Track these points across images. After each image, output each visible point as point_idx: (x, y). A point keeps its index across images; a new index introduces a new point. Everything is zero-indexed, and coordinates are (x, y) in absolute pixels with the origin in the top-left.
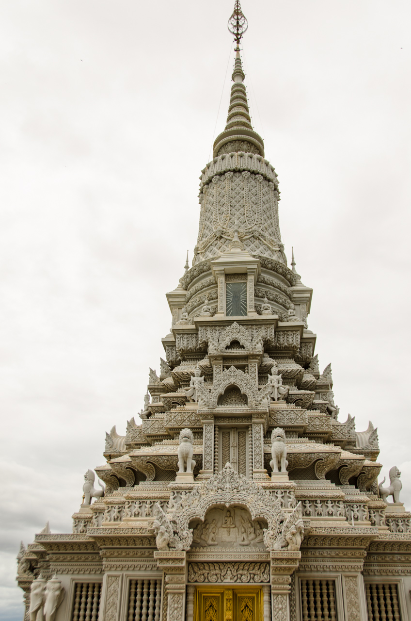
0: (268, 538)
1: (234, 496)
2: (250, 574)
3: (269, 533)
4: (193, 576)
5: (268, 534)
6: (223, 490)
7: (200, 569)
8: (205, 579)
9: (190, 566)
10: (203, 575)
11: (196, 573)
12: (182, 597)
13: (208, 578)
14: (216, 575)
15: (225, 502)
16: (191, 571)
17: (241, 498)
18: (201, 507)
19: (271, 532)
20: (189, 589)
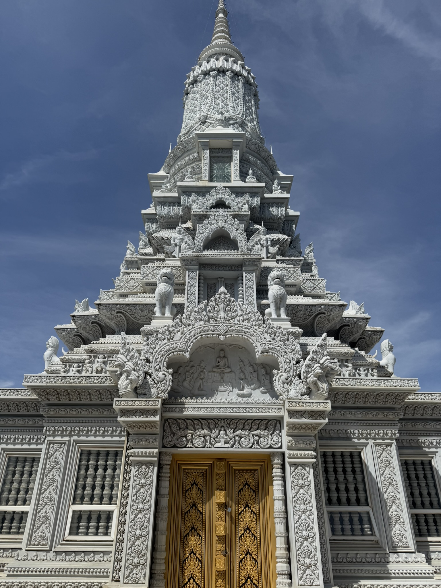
0: (281, 382)
1: (231, 327)
2: (253, 435)
3: (282, 375)
4: (170, 439)
5: (280, 377)
6: (216, 321)
7: (180, 429)
8: (188, 442)
9: (167, 424)
10: (186, 437)
11: (174, 434)
12: (153, 469)
13: (192, 442)
14: (204, 437)
15: (219, 335)
16: (168, 431)
17: (241, 329)
18: (186, 340)
19: (285, 375)
20: (163, 457)
